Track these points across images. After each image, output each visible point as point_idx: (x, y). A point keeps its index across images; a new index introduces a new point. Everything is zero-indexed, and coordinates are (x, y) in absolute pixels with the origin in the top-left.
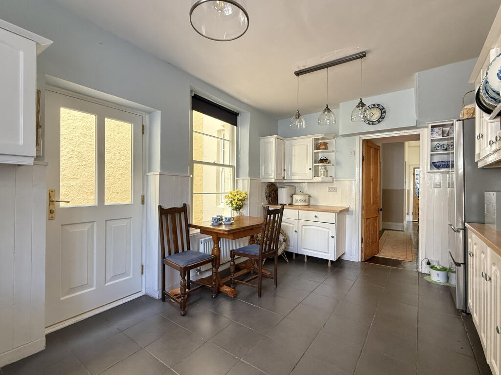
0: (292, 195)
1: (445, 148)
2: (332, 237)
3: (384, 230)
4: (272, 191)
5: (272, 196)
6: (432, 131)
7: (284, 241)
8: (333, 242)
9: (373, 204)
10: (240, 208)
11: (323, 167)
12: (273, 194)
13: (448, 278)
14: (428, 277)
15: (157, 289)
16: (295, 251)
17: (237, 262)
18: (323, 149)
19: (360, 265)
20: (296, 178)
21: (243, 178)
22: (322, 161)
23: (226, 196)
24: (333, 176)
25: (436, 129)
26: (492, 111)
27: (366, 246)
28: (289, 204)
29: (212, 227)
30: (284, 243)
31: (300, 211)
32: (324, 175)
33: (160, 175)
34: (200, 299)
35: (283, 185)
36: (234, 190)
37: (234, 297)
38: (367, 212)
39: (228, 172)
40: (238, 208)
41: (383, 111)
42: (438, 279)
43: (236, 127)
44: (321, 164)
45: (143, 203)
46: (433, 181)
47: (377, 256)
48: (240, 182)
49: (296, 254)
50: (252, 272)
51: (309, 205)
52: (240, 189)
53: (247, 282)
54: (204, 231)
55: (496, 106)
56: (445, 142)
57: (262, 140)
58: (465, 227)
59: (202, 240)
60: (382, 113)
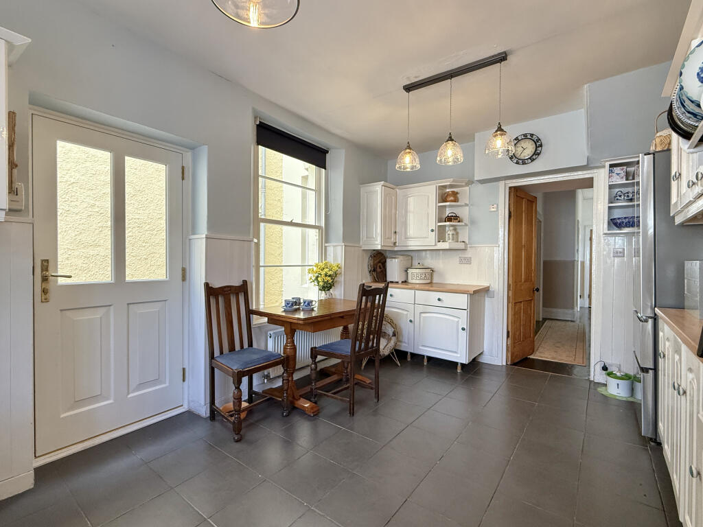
0: (407, 268)
1: (630, 198)
2: (463, 329)
3: (545, 320)
4: (378, 262)
5: (379, 270)
6: (611, 172)
7: (394, 335)
8: (463, 337)
9: (525, 282)
10: (331, 287)
11: (451, 228)
12: (380, 268)
13: (632, 390)
14: (604, 388)
15: (203, 403)
16: (410, 350)
17: (321, 366)
18: (452, 201)
19: (504, 370)
20: (413, 244)
21: (335, 244)
22: (449, 219)
23: (309, 270)
24: (467, 241)
25: (617, 170)
26: (692, 134)
27: (514, 343)
28: (402, 282)
29: (284, 314)
30: (394, 338)
31: (416, 291)
32: (453, 240)
33: (207, 238)
34: (265, 418)
35: (395, 254)
36: (322, 261)
37: (314, 415)
38: (515, 294)
39: (313, 235)
40: (326, 287)
41: (538, 144)
42: (619, 391)
43: (324, 170)
44: (448, 223)
45: (184, 279)
46: (612, 247)
47: (531, 357)
48: (330, 250)
49: (412, 354)
50: (344, 380)
51: (431, 283)
52: (330, 259)
53: (335, 393)
54: (273, 319)
55: (697, 127)
56: (630, 189)
57: (364, 190)
58: (655, 315)
59: (272, 332)
60: (536, 147)
